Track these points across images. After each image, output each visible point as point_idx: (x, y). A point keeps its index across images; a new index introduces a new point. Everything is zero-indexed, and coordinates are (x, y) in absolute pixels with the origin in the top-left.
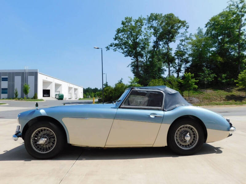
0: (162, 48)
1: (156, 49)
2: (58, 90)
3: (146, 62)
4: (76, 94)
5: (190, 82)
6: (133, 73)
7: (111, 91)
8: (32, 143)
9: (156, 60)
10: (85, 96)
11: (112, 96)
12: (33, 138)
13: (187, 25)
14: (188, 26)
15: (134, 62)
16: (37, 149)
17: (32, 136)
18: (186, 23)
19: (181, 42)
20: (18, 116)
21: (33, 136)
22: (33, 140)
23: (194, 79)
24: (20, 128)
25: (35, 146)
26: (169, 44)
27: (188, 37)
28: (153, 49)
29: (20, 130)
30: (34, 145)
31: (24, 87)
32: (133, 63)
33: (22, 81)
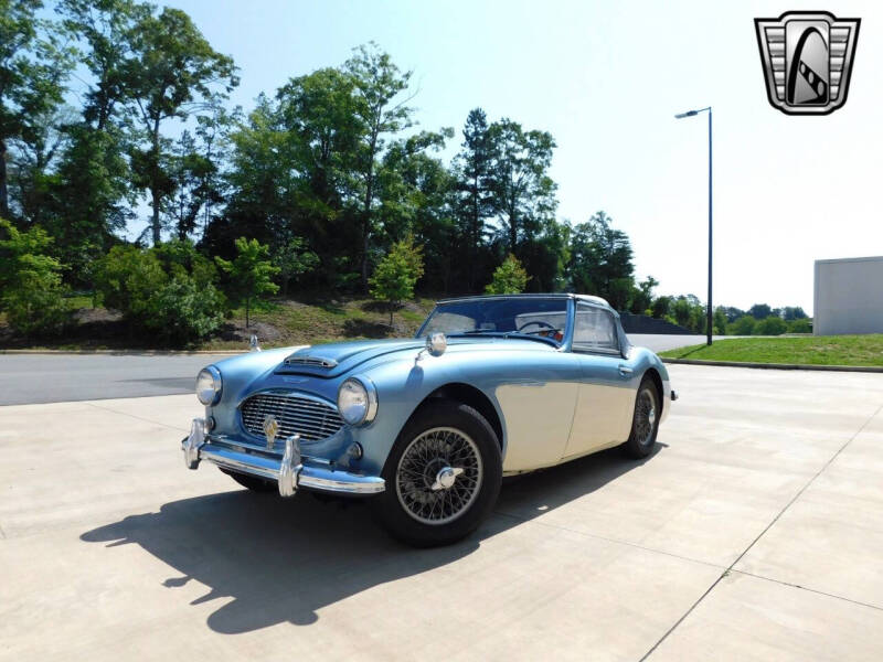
0: (122, 125)
1: (95, 124)
5: (256, 270)
9: (102, 168)
13: (235, 73)
14: (238, 79)
18: (234, 68)
19: (201, 126)
23: (269, 262)
26: (161, 121)
27: (229, 113)
28: (83, 120)
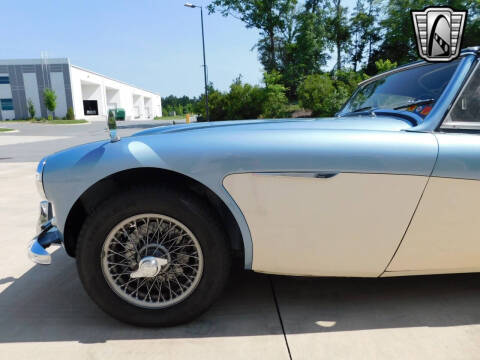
0: (325, 7)
1: (311, 10)
2: (112, 101)
3: (290, 40)
4: (148, 109)
6: (263, 63)
7: (222, 101)
8: (107, 270)
9: (312, 34)
10: (166, 112)
11: (226, 111)
12: (109, 253)
15: (265, 40)
16: (128, 292)
17: (106, 247)
20: (38, 170)
21: (110, 247)
22: (109, 259)
24: (54, 215)
25: (121, 281)
28: (305, 9)
29: (53, 221)
30: (114, 278)
31: (44, 95)
32: (261, 41)
33: (39, 84)
